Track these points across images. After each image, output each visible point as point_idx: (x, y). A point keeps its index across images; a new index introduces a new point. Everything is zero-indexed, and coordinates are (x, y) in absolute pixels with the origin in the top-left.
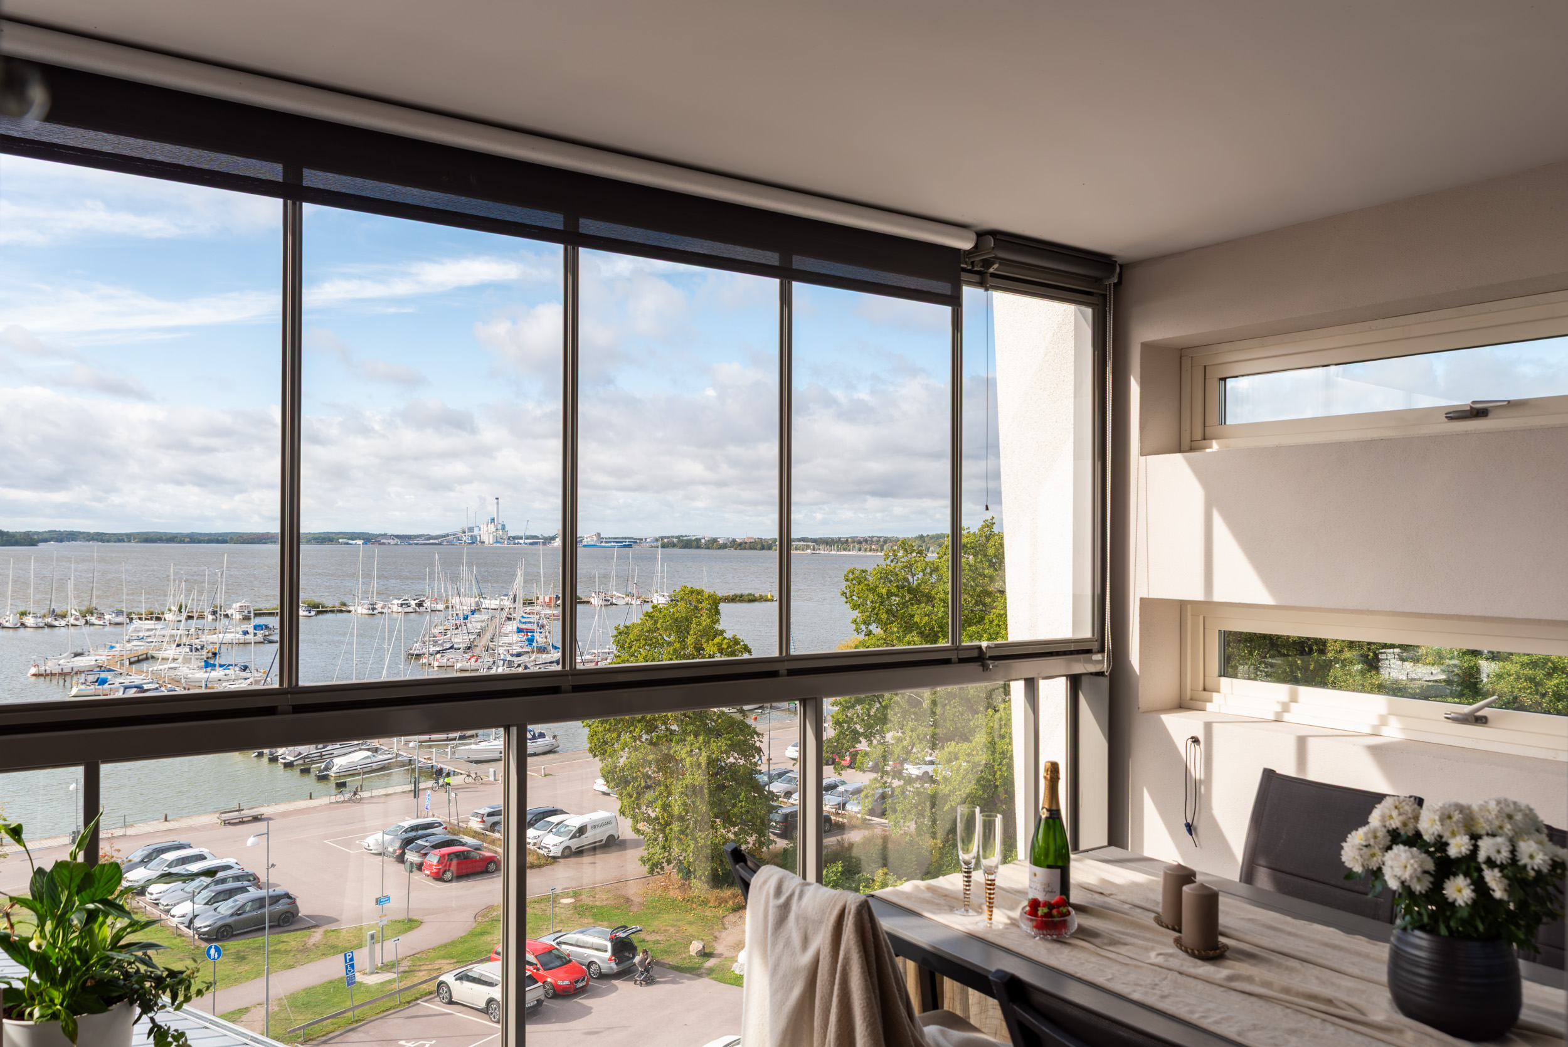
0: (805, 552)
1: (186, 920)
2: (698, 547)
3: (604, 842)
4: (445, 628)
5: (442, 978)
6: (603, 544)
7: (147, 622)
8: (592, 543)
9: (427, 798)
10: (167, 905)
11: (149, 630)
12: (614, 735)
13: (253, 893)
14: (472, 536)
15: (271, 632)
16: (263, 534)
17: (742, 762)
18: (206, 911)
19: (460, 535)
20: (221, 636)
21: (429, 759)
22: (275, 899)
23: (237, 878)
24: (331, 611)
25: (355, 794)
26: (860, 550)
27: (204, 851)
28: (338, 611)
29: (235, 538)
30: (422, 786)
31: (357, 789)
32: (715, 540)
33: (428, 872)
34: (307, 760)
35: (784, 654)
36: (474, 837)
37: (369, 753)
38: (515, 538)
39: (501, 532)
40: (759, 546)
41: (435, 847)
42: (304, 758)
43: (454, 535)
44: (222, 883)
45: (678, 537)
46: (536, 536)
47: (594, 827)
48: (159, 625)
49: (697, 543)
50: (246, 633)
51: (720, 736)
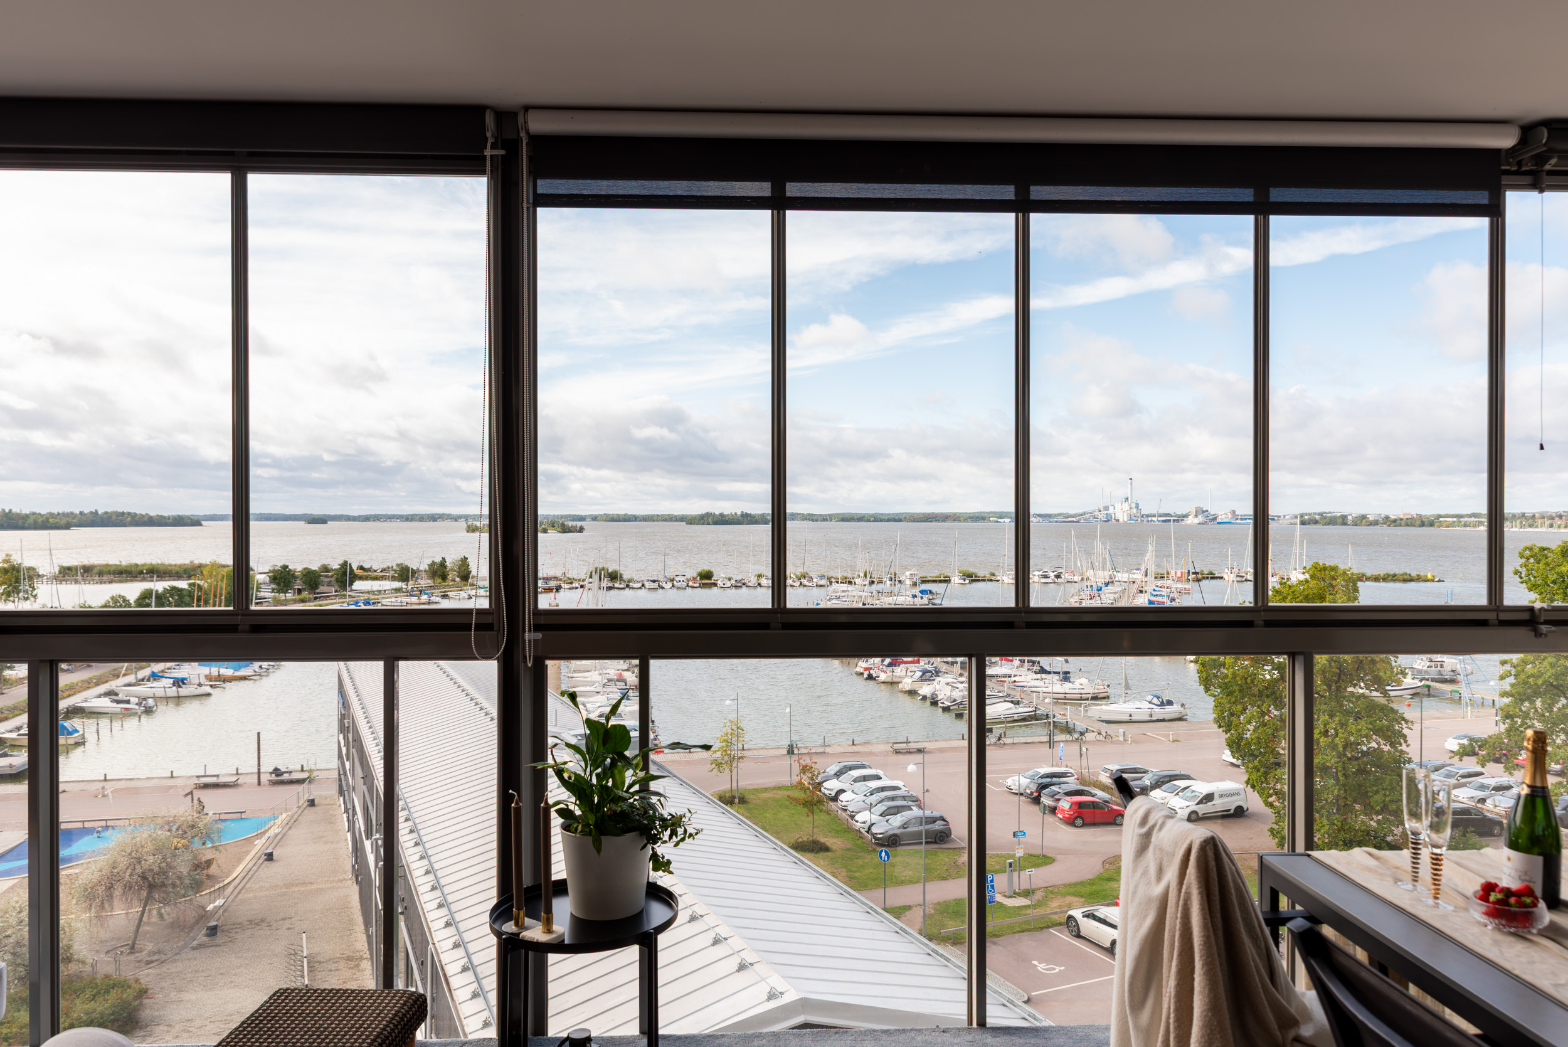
0: (1477, 529)
1: (866, 826)
2: (1344, 523)
3: (1232, 812)
4: (1080, 598)
5: (1071, 913)
6: (1239, 521)
7: (842, 585)
8: (1227, 521)
9: (1060, 749)
10: (853, 812)
11: (843, 591)
12: (1240, 707)
13: (916, 812)
14: (1107, 515)
15: (934, 596)
16: (929, 514)
17: (1387, 748)
18: (880, 821)
19: (1096, 513)
20: (895, 598)
21: (1064, 715)
22: (934, 820)
23: (904, 798)
24: (982, 580)
25: (999, 739)
26: (1551, 526)
27: (880, 773)
28: (988, 580)
29: (908, 517)
30: (1057, 738)
31: (1001, 735)
32: (1364, 517)
33: (1061, 817)
34: (961, 706)
35: (1260, 604)
36: (1103, 790)
37: (1012, 705)
38: (1148, 516)
39: (1134, 511)
40: (1418, 522)
41: (1069, 794)
42: (958, 704)
43: (1090, 513)
44: (893, 800)
45: (1321, 514)
46: (1169, 514)
47: (1221, 796)
48: (851, 588)
49: (1343, 519)
50: (915, 596)
51: (1360, 718)
